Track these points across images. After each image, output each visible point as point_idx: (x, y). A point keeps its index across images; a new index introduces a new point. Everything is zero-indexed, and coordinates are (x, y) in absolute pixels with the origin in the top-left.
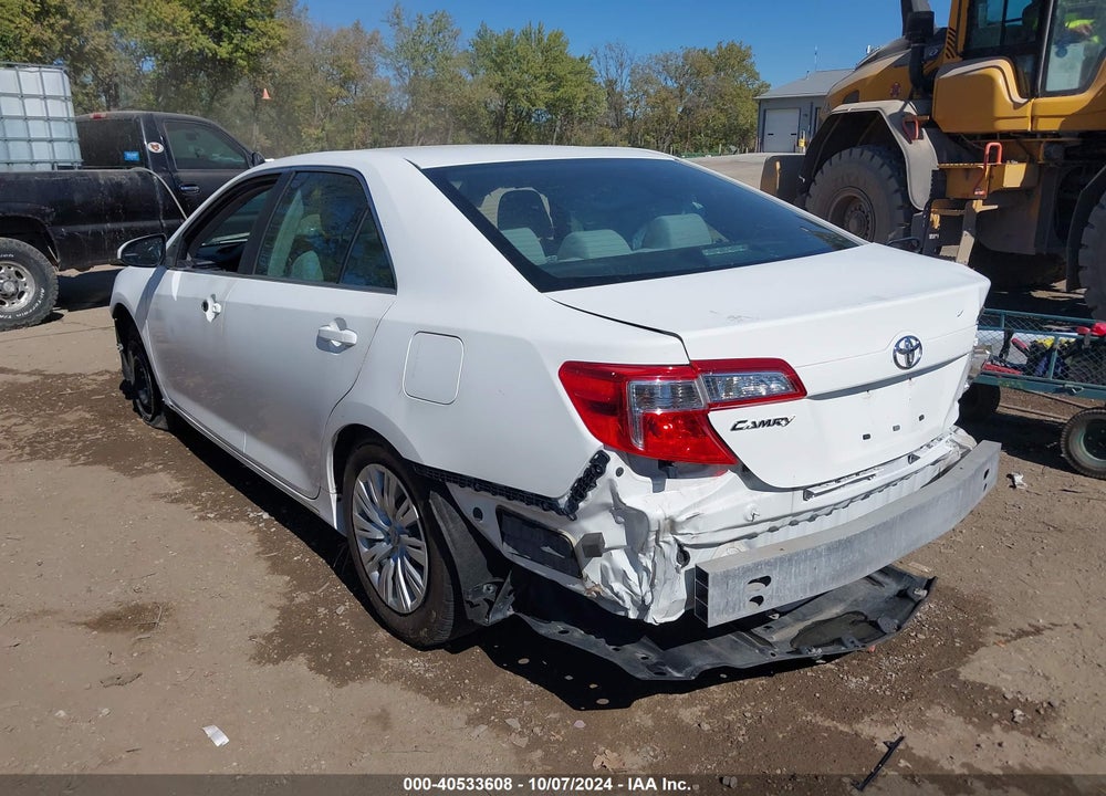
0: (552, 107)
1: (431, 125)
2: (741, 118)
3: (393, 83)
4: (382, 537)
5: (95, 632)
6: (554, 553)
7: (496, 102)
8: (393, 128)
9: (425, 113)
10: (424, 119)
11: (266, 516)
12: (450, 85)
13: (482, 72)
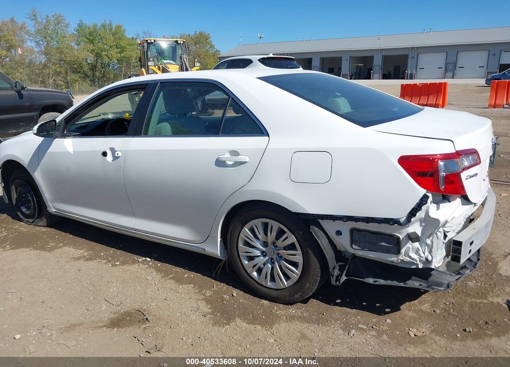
0: (120, 61)
1: (58, 70)
2: (208, 65)
3: (36, 49)
4: (260, 254)
5: (115, 329)
6: (387, 245)
7: (91, 59)
8: (38, 72)
9: (54, 64)
10: (54, 67)
11: (149, 259)
12: (67, 50)
13: (82, 43)
